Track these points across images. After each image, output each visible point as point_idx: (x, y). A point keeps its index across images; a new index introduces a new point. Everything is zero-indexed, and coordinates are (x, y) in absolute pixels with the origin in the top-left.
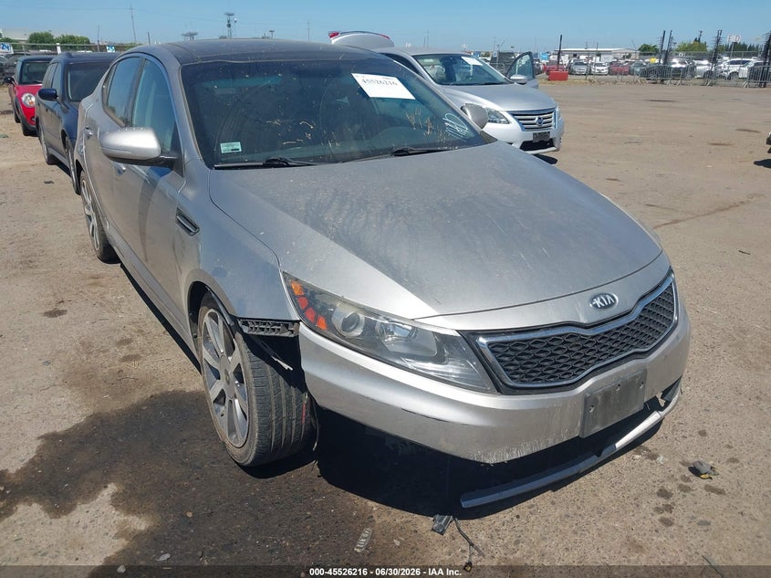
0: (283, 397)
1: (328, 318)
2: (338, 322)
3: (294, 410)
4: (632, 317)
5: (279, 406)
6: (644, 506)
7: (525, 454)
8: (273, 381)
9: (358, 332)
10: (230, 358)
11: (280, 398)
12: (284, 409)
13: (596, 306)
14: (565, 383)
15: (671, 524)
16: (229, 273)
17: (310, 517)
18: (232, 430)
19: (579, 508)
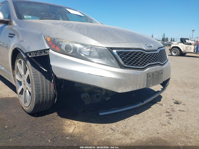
0: (45, 85)
1: (60, 46)
2: (63, 47)
3: (49, 91)
4: (158, 52)
5: (43, 89)
6: (163, 115)
7: (130, 90)
8: (41, 80)
9: (71, 52)
10: (25, 75)
11: (43, 86)
12: (45, 90)
13: (147, 46)
14: (141, 67)
15: (172, 119)
16: (25, 41)
17: (52, 125)
18: (25, 102)
19: (143, 117)
